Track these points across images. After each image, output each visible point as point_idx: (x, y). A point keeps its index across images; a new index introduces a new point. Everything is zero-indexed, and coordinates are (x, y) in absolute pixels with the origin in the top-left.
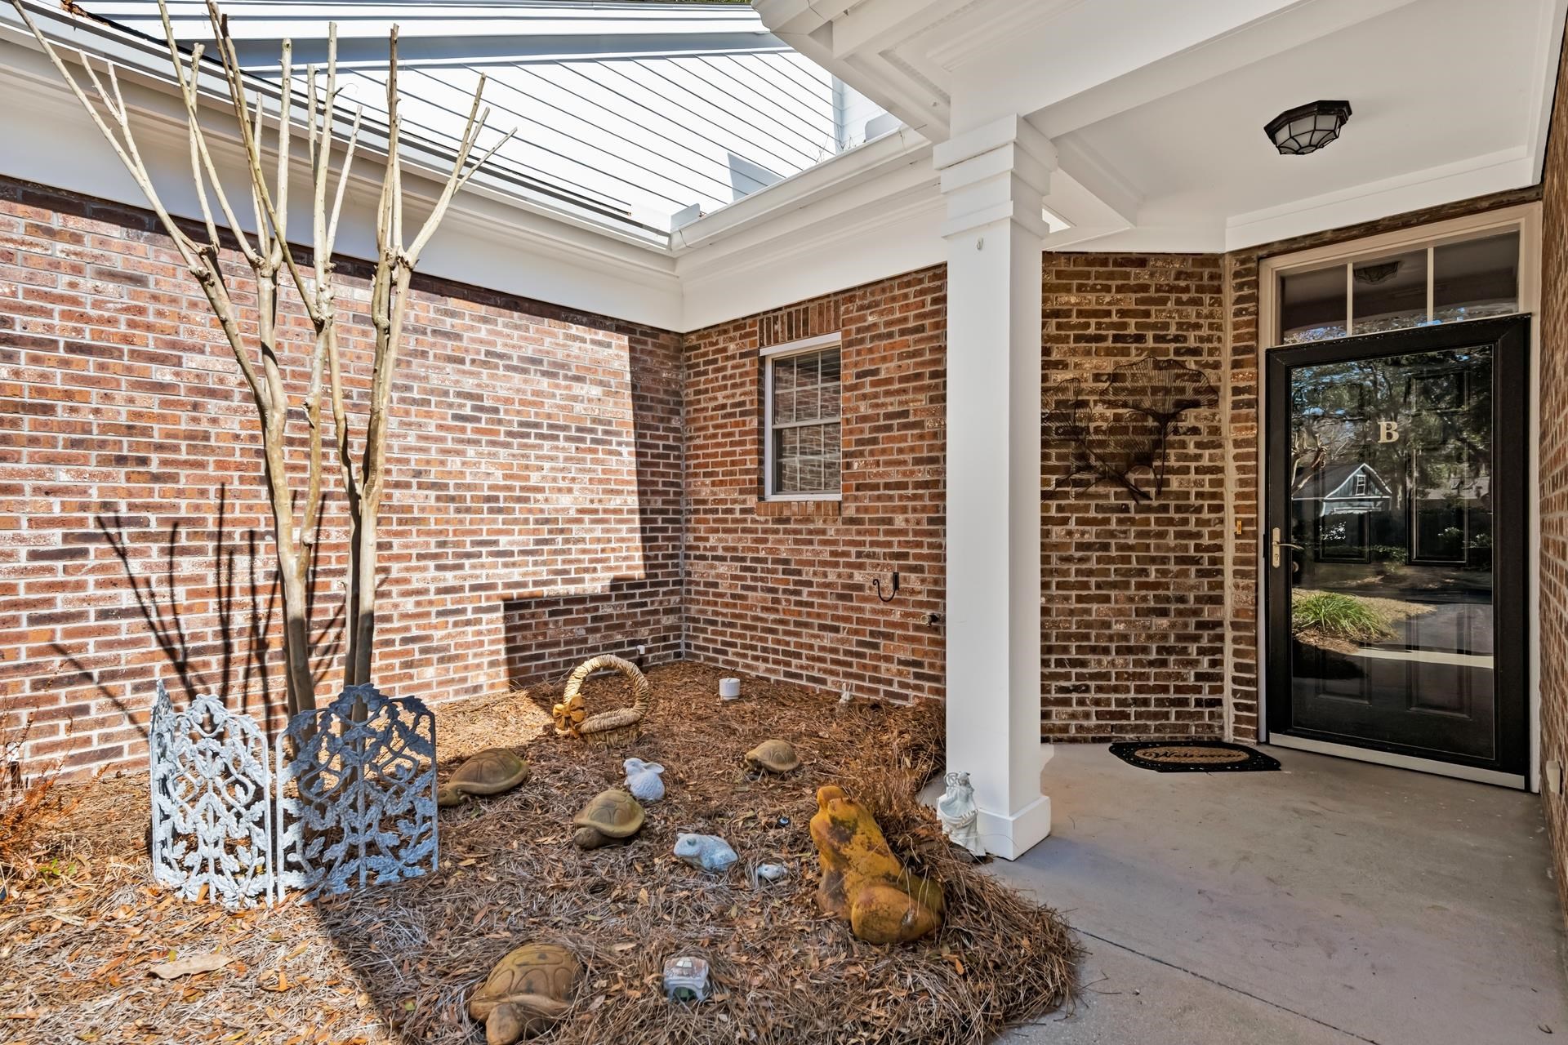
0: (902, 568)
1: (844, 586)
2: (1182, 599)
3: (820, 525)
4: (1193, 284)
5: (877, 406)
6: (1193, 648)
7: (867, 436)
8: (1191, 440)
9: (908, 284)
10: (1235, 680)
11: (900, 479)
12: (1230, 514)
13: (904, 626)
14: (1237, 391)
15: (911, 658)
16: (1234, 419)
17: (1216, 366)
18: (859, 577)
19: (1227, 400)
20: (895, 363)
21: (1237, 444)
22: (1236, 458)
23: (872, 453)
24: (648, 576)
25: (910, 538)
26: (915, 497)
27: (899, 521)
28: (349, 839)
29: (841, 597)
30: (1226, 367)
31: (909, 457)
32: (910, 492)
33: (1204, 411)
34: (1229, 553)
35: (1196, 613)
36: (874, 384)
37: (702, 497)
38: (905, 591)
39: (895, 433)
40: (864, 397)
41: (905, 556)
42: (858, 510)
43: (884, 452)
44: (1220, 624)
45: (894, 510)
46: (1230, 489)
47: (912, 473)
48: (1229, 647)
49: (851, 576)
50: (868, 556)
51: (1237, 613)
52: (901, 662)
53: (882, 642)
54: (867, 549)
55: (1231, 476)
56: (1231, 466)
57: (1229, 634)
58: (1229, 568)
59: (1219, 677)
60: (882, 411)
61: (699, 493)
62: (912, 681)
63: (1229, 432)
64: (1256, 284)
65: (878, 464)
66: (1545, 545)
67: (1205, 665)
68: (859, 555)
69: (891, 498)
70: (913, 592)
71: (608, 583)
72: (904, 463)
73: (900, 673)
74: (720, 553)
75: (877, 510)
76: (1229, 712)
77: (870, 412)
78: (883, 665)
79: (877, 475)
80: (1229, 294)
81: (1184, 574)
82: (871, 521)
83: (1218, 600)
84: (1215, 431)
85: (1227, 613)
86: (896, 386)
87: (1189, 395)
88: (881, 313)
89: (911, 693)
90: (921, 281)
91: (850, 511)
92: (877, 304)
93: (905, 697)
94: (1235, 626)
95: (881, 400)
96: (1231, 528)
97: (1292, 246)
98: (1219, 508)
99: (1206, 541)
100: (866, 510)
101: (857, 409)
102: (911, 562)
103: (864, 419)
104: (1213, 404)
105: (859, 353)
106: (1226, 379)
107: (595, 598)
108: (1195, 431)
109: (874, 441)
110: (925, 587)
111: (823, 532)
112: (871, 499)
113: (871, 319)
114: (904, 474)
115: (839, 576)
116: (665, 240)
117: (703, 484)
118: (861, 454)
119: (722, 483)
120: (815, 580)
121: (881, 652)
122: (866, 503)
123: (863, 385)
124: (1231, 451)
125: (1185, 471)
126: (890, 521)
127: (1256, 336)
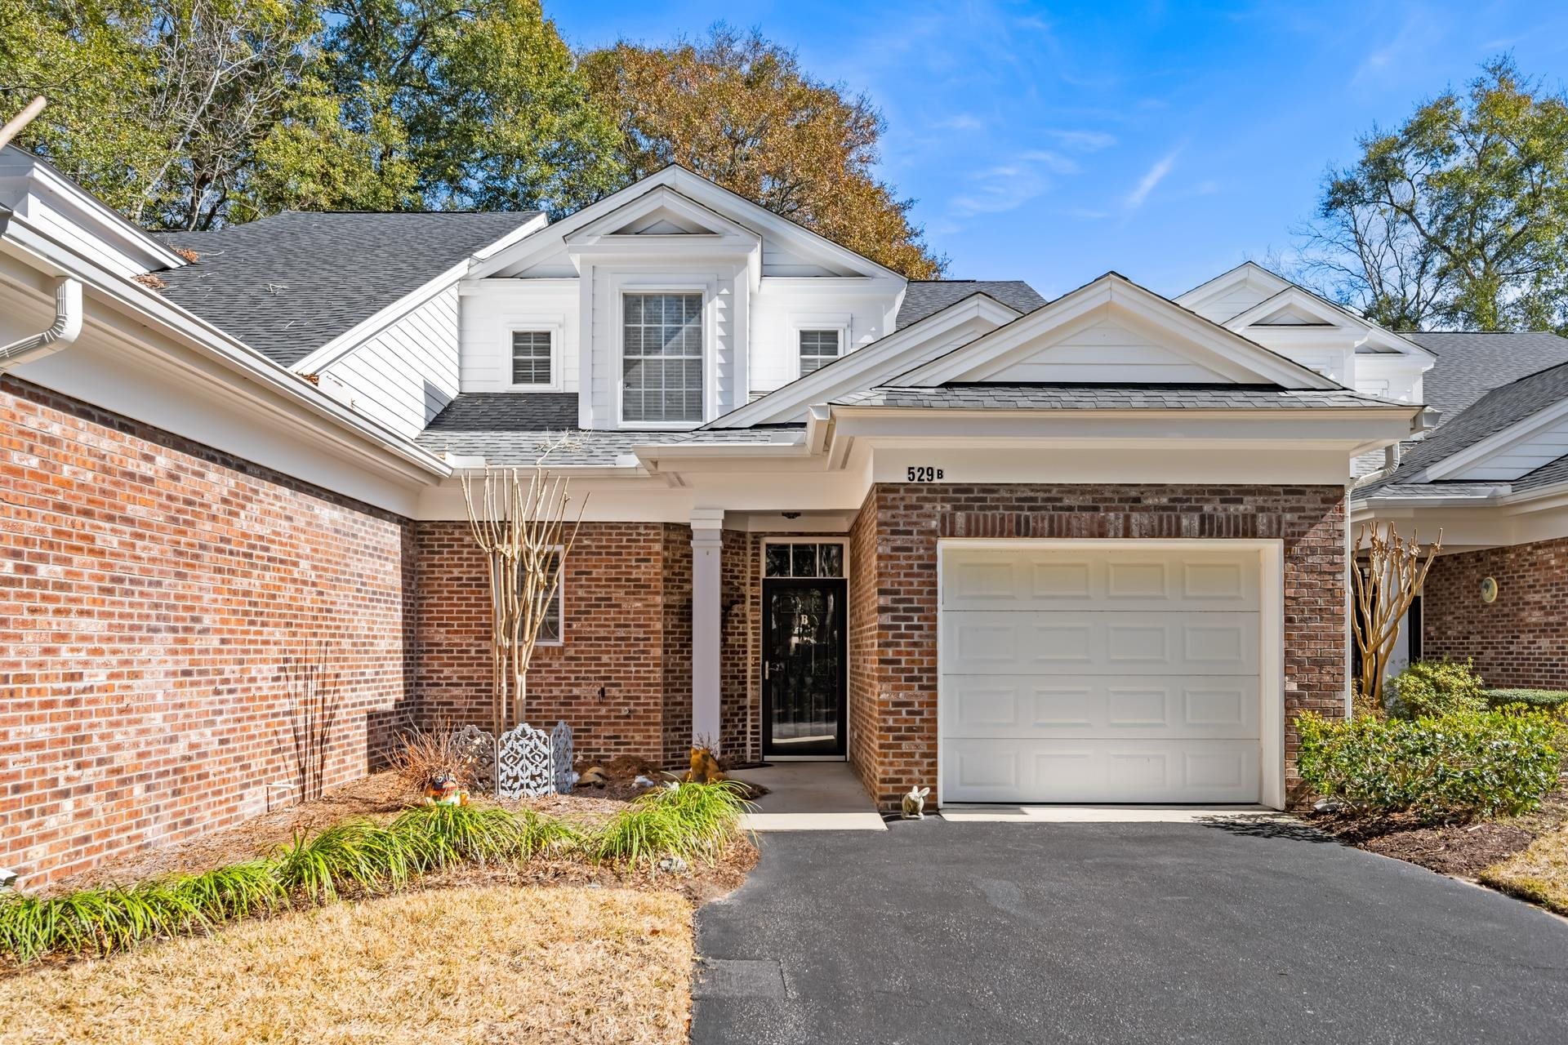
0: (606, 685)
1: (565, 698)
2: (732, 696)
3: (547, 661)
4: (736, 545)
5: (590, 592)
6: (736, 719)
7: (583, 609)
8: (736, 619)
9: (612, 528)
10: (752, 733)
11: (606, 635)
12: (749, 655)
13: (608, 717)
14: (752, 597)
15: (612, 734)
16: (752, 610)
17: (744, 584)
18: (576, 691)
19: (749, 601)
20: (603, 570)
21: (753, 622)
22: (753, 628)
23: (586, 619)
24: (406, 698)
25: (613, 668)
26: (616, 645)
27: (605, 659)
28: (521, 781)
29: (562, 704)
30: (748, 585)
31: (612, 623)
32: (612, 642)
33: (740, 606)
34: (749, 674)
35: (737, 702)
36: (587, 580)
37: (436, 640)
38: (608, 698)
39: (603, 609)
40: (581, 586)
41: (610, 678)
42: (576, 652)
43: (594, 619)
44: (745, 707)
45: (602, 652)
46: (750, 643)
47: (614, 632)
48: (749, 718)
49: (571, 691)
50: (584, 679)
51: (752, 702)
52: (605, 737)
53: (593, 728)
54: (583, 675)
55: (750, 637)
56: (750, 632)
57: (749, 711)
58: (749, 680)
59: (745, 733)
60: (594, 596)
61: (433, 638)
62: (613, 747)
63: (750, 617)
64: (759, 548)
65: (591, 626)
66: (852, 666)
67: (740, 728)
68: (577, 678)
69: (600, 645)
70: (614, 698)
71: (393, 703)
72: (609, 626)
73: (605, 744)
74: (455, 680)
75: (590, 652)
76: (749, 748)
77: (585, 595)
78: (594, 741)
79: (590, 632)
80: (749, 552)
81: (733, 683)
82: (586, 659)
83: (745, 696)
84: (744, 615)
85: (748, 702)
86: (604, 583)
87: (735, 598)
88: (594, 540)
89: (612, 754)
90: (620, 528)
91: (571, 652)
92: (591, 534)
93: (609, 757)
94: (752, 707)
95: (593, 589)
96: (750, 661)
97: (773, 534)
98: (745, 652)
99: (741, 668)
100: (582, 652)
101: (576, 593)
102: (613, 681)
103: (581, 599)
104: (744, 602)
105: (577, 560)
106: (748, 591)
107: (385, 714)
108: (737, 615)
109: (588, 613)
110: (622, 695)
111: (550, 665)
112: (586, 645)
113: (586, 542)
114: (609, 632)
115: (562, 691)
116: (450, 472)
117: (437, 632)
118: (579, 619)
119: (456, 632)
120: (543, 695)
121: (593, 733)
122: (583, 648)
123: (580, 579)
124: (750, 625)
125: (733, 634)
126: (599, 659)
127: (759, 573)
